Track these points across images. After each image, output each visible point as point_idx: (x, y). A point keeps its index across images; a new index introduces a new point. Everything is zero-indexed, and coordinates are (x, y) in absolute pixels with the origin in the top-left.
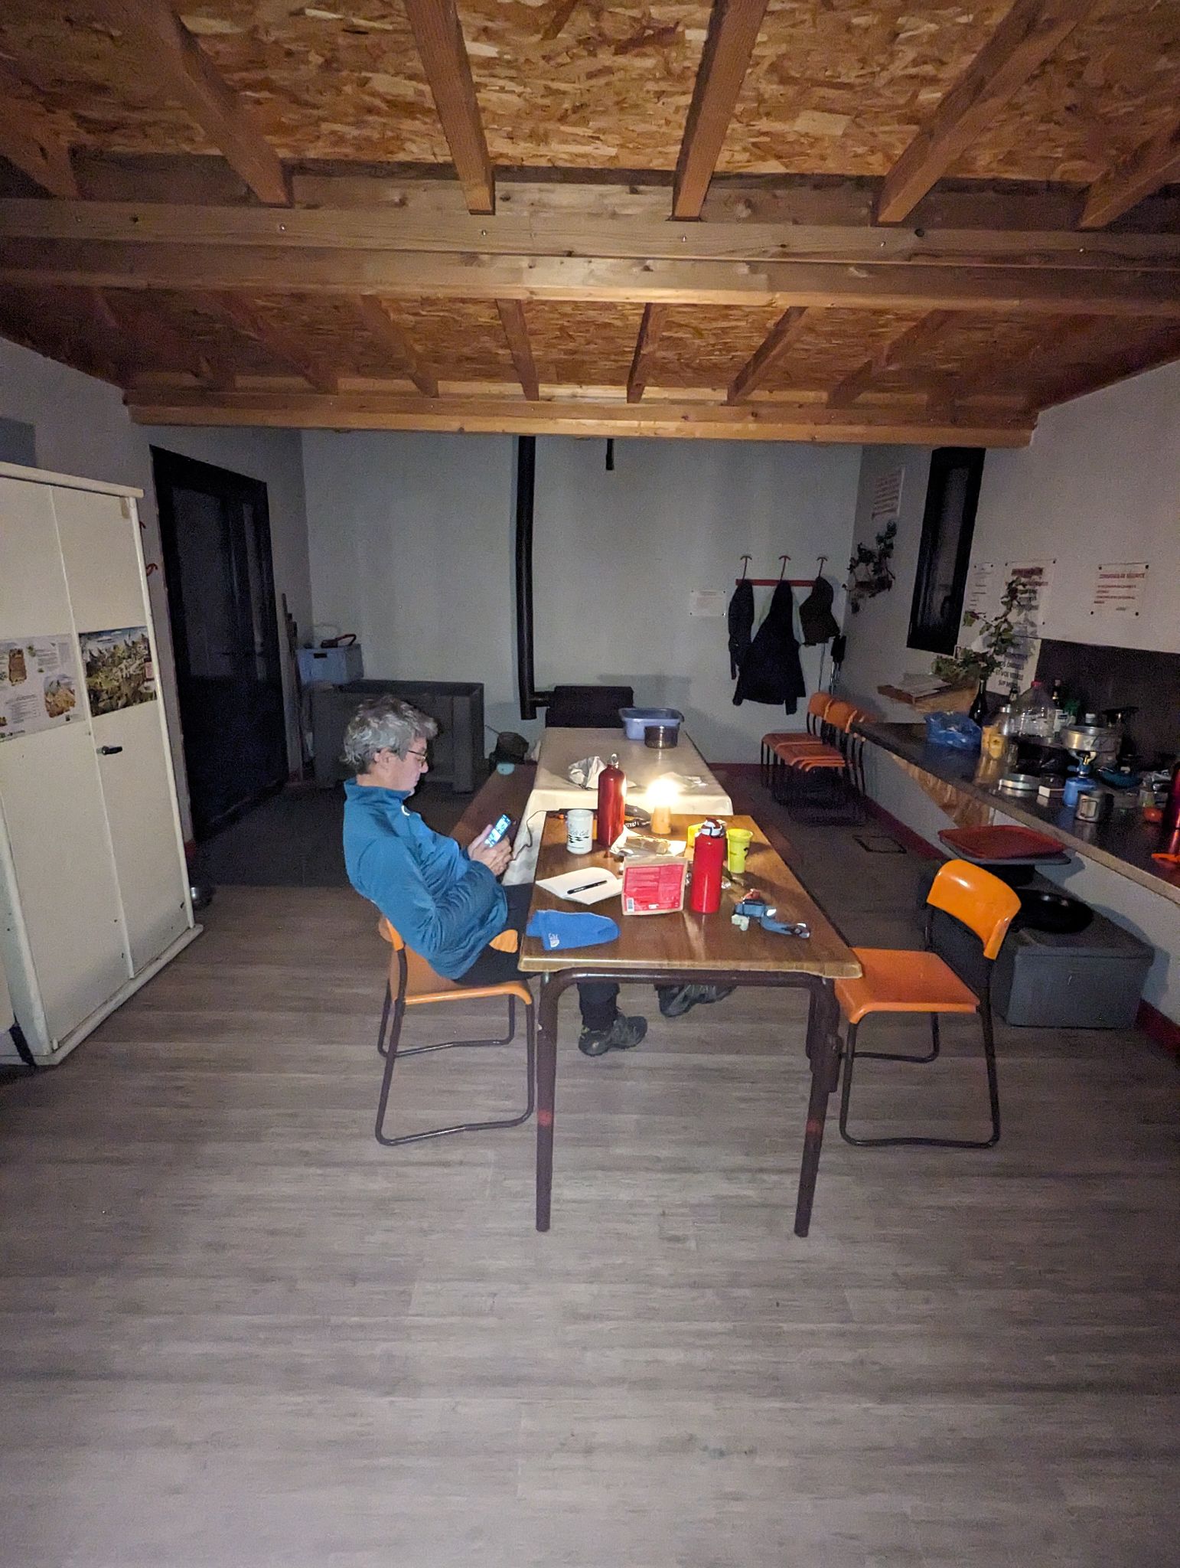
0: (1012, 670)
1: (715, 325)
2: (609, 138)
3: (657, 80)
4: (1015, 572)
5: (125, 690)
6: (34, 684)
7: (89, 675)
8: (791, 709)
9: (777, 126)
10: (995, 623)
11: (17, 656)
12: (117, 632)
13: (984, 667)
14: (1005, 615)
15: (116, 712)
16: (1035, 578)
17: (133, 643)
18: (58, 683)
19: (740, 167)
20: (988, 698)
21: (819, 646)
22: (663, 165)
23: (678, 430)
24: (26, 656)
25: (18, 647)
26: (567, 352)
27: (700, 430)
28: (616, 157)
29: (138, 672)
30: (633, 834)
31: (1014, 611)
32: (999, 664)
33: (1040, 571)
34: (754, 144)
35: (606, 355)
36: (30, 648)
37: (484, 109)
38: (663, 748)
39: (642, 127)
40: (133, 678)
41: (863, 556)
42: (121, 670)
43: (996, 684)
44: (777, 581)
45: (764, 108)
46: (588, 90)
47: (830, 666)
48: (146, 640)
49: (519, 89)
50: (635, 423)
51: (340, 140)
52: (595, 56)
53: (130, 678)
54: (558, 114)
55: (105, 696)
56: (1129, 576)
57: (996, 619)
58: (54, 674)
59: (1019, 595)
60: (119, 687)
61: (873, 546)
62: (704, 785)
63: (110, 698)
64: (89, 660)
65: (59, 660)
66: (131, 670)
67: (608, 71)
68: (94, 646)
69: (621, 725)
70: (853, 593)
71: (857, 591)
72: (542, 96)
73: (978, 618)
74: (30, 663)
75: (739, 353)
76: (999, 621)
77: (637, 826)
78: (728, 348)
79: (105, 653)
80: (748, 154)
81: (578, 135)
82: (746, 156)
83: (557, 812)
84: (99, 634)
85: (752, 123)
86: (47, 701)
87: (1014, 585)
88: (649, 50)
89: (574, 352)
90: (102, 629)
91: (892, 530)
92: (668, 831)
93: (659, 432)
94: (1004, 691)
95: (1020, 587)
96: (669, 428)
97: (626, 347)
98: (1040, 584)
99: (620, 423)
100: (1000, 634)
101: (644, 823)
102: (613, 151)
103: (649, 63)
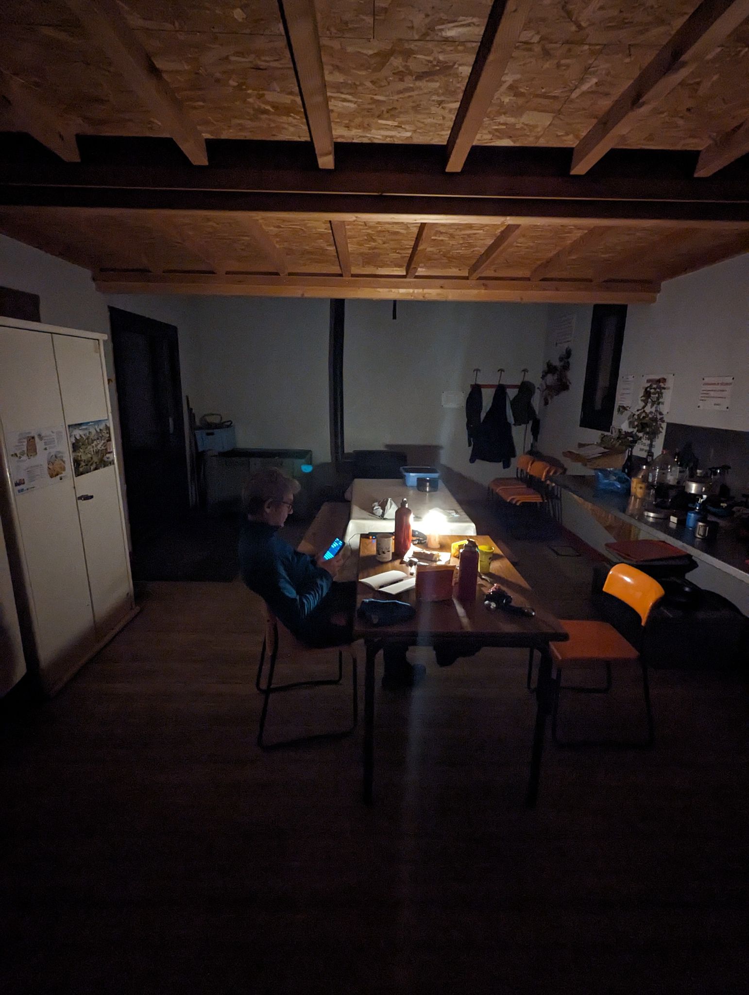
0: (649, 442)
1: (463, 232)
2: (407, 127)
3: (438, 95)
4: (648, 381)
5: (95, 459)
6: (41, 459)
7: (74, 451)
8: (507, 465)
9: (511, 120)
10: (637, 413)
11: (31, 440)
12: (91, 424)
13: (631, 441)
14: (644, 407)
15: (89, 473)
16: (662, 385)
17: (100, 430)
18: (56, 457)
19: (487, 143)
20: (633, 460)
21: (524, 426)
22: (439, 141)
23: (438, 294)
24: (37, 439)
25: (32, 435)
26: (370, 248)
27: (452, 294)
28: (411, 137)
29: (103, 448)
30: (418, 549)
31: (649, 405)
32: (640, 438)
33: (664, 380)
34: (496, 130)
35: (395, 250)
36: (39, 435)
37: (332, 111)
38: (429, 492)
39: (429, 121)
40: (100, 452)
41: (550, 369)
42: (93, 447)
43: (639, 450)
44: (496, 385)
45: (503, 110)
46: (397, 100)
47: (530, 438)
48: (108, 428)
49: (355, 100)
50: (411, 291)
51: (242, 128)
52: (403, 81)
53: (98, 452)
54: (377, 113)
55: (83, 464)
56: (722, 384)
57: (638, 410)
58: (53, 451)
59: (652, 395)
60: (92, 458)
61: (556, 363)
62: (457, 515)
63: (87, 465)
64: (74, 441)
65: (56, 442)
66: (99, 446)
67: (412, 89)
68: (78, 433)
69: (402, 477)
70: (544, 393)
71: (547, 392)
72: (369, 104)
73: (627, 410)
74: (40, 445)
75: (476, 249)
76: (640, 411)
77: (418, 543)
78: (471, 246)
79: (84, 437)
80: (491, 135)
81: (389, 125)
82: (490, 137)
83: (367, 534)
84: (80, 425)
85: (495, 118)
86: (49, 468)
87: (648, 389)
88: (436, 78)
89: (375, 248)
90: (82, 422)
91: (569, 353)
92: (438, 546)
93: (426, 295)
94: (644, 455)
95: (652, 391)
96: (432, 293)
97: (406, 245)
98: (664, 388)
99: (402, 291)
100: (641, 420)
101: (422, 541)
102: (409, 134)
103: (436, 85)
